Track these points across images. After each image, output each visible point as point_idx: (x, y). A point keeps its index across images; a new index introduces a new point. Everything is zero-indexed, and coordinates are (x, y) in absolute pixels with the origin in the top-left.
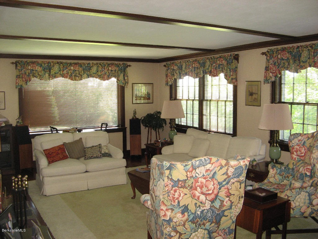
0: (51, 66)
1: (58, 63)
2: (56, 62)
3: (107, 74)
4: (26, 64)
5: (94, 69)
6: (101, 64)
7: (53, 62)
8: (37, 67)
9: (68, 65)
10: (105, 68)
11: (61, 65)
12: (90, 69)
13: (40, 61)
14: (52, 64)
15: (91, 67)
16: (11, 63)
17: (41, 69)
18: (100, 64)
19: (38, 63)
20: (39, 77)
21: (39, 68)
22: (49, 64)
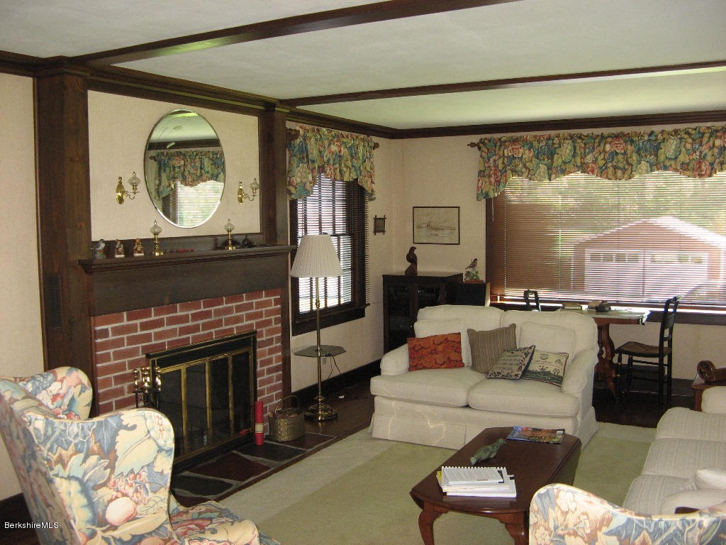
0: (556, 146)
1: (572, 137)
2: (566, 135)
3: (709, 158)
4: (498, 144)
5: (670, 147)
6: (690, 130)
7: (558, 136)
8: (521, 151)
9: (597, 140)
10: (704, 142)
11: (579, 141)
12: (658, 148)
13: (529, 135)
14: (556, 141)
15: (660, 143)
16: (468, 145)
17: (531, 155)
18: (687, 133)
19: (525, 141)
20: (526, 174)
21: (527, 152)
22: (550, 142)
